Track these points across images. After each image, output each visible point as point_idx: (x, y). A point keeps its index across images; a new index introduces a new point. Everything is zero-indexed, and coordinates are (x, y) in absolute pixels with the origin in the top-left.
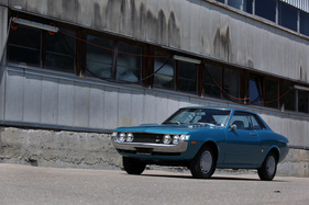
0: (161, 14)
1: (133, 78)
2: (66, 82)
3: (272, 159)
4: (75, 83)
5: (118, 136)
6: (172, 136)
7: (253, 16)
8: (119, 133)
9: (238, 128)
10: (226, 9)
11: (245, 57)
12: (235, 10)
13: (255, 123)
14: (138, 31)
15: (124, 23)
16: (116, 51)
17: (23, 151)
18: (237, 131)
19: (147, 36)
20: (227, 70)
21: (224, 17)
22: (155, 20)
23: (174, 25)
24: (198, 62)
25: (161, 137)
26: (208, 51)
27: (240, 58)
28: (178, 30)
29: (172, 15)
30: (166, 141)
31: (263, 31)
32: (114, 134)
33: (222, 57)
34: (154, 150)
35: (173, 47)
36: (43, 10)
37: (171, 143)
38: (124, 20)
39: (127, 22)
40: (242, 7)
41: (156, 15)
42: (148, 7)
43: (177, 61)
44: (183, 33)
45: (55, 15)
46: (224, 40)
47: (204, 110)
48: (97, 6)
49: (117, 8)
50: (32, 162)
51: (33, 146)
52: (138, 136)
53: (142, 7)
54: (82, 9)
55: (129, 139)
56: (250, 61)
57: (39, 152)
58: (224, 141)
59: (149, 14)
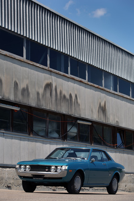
0: (71, 96)
1: (56, 135)
2: (24, 140)
3: (115, 180)
4: (29, 140)
5: (20, 167)
6: (56, 167)
7: (118, 93)
8: (20, 166)
9: (96, 160)
10: (104, 90)
11: (114, 119)
12: (108, 90)
13: (105, 157)
14: (59, 107)
15: (52, 102)
16: (48, 119)
17: (4, 181)
18: (95, 162)
19: (64, 110)
20: (105, 127)
21: (103, 95)
22: (67, 100)
23: (77, 102)
24: (90, 124)
25: (49, 168)
26: (95, 116)
27: (112, 120)
28: (79, 105)
29: (76, 96)
30: (52, 170)
31: (124, 103)
32: (17, 166)
33: (102, 120)
34: (45, 176)
35: (77, 115)
36: (12, 98)
37: (56, 171)
38: (52, 101)
39: (53, 102)
40: (112, 88)
41: (68, 97)
42: (64, 92)
43: (79, 123)
44: (82, 107)
45: (17, 100)
46: (103, 110)
47: (72, 149)
48: (38, 94)
49: (48, 94)
50: (9, 187)
51: (9, 178)
52: (33, 168)
53: (61, 93)
54: (31, 96)
55: (27, 170)
56: (117, 121)
57: (12, 181)
58: (88, 169)
59: (64, 96)
